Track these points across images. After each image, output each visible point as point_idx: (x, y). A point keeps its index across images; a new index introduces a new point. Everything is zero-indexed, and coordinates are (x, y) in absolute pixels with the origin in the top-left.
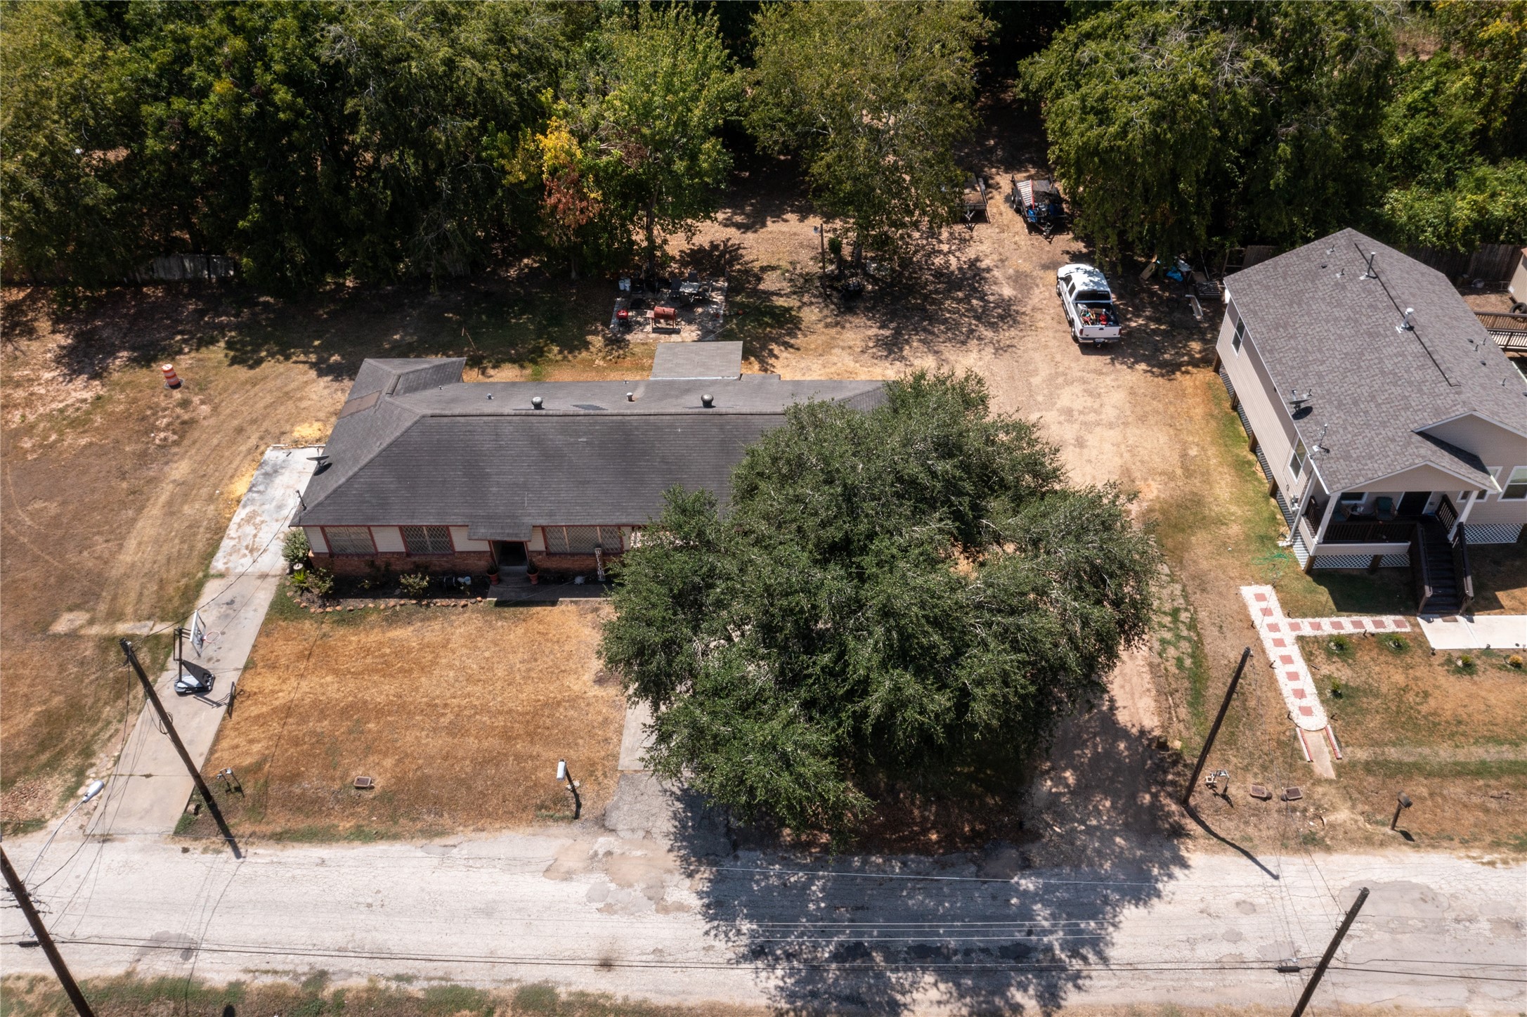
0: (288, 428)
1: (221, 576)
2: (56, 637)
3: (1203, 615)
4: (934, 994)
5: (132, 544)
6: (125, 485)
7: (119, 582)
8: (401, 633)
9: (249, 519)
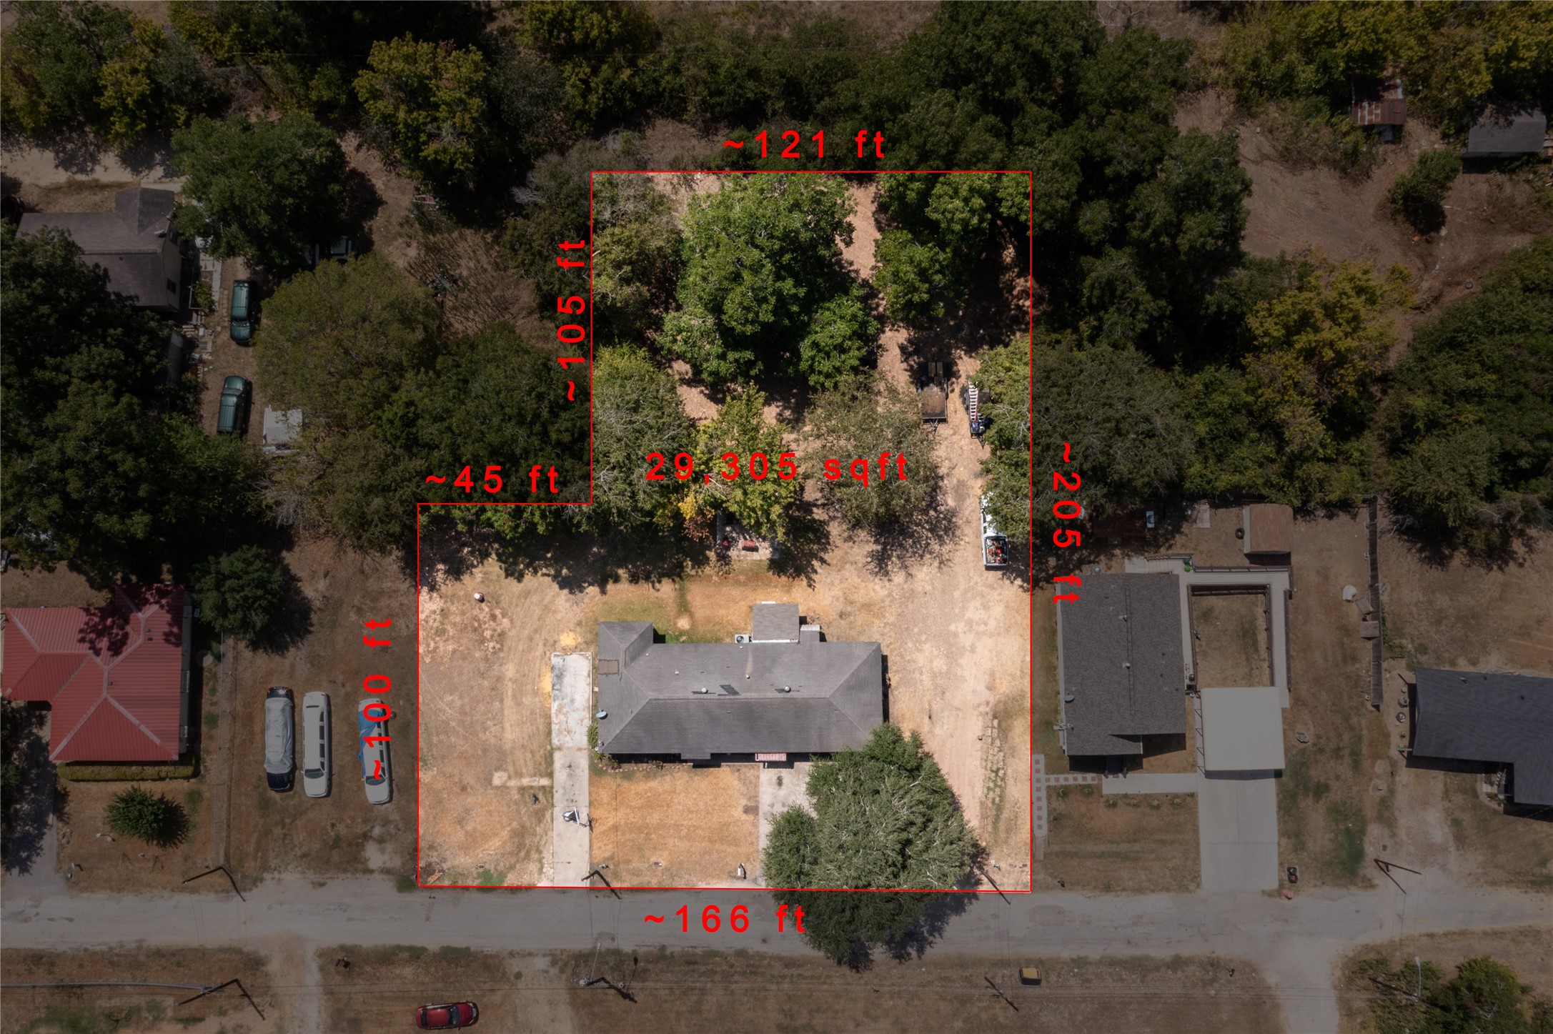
0: (556, 637)
1: (559, 749)
2: (497, 788)
3: (1009, 771)
4: (881, 950)
5: (507, 725)
6: (486, 683)
7: (512, 753)
8: (653, 784)
9: (560, 710)
